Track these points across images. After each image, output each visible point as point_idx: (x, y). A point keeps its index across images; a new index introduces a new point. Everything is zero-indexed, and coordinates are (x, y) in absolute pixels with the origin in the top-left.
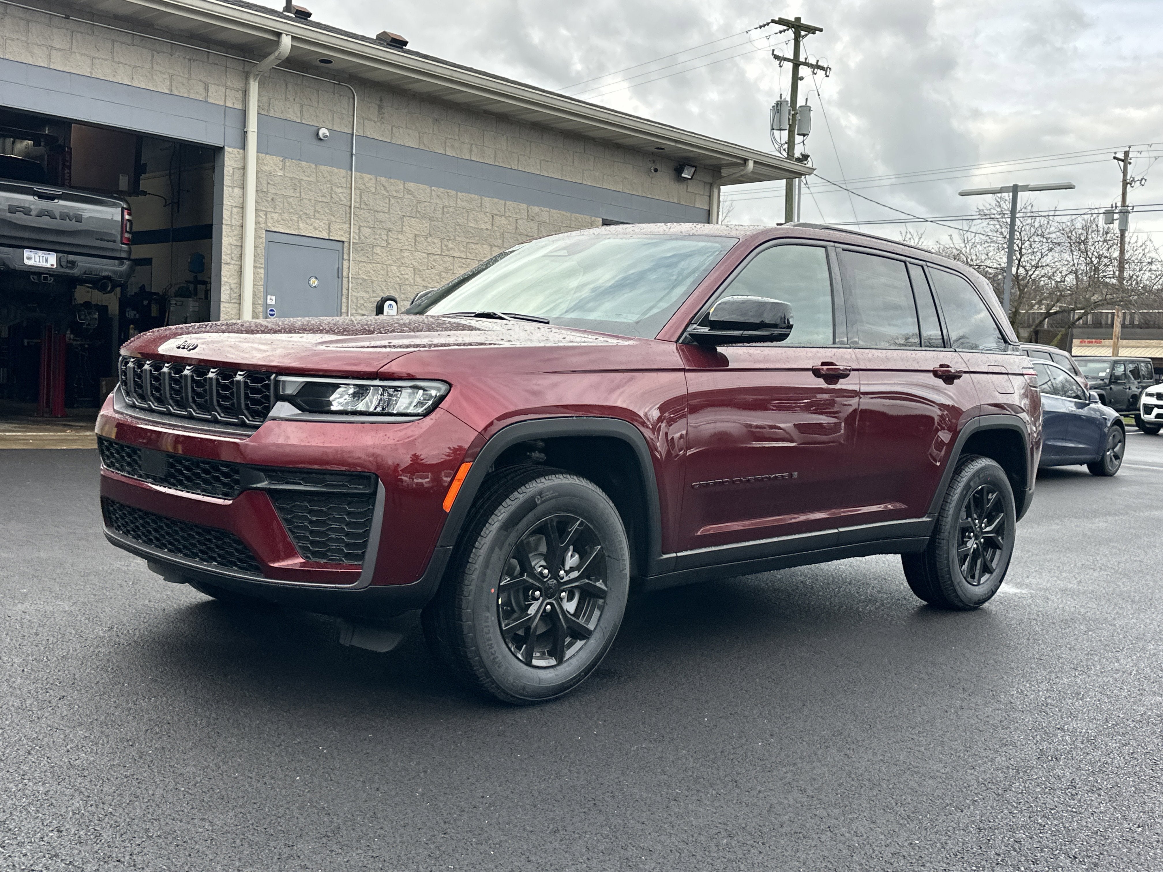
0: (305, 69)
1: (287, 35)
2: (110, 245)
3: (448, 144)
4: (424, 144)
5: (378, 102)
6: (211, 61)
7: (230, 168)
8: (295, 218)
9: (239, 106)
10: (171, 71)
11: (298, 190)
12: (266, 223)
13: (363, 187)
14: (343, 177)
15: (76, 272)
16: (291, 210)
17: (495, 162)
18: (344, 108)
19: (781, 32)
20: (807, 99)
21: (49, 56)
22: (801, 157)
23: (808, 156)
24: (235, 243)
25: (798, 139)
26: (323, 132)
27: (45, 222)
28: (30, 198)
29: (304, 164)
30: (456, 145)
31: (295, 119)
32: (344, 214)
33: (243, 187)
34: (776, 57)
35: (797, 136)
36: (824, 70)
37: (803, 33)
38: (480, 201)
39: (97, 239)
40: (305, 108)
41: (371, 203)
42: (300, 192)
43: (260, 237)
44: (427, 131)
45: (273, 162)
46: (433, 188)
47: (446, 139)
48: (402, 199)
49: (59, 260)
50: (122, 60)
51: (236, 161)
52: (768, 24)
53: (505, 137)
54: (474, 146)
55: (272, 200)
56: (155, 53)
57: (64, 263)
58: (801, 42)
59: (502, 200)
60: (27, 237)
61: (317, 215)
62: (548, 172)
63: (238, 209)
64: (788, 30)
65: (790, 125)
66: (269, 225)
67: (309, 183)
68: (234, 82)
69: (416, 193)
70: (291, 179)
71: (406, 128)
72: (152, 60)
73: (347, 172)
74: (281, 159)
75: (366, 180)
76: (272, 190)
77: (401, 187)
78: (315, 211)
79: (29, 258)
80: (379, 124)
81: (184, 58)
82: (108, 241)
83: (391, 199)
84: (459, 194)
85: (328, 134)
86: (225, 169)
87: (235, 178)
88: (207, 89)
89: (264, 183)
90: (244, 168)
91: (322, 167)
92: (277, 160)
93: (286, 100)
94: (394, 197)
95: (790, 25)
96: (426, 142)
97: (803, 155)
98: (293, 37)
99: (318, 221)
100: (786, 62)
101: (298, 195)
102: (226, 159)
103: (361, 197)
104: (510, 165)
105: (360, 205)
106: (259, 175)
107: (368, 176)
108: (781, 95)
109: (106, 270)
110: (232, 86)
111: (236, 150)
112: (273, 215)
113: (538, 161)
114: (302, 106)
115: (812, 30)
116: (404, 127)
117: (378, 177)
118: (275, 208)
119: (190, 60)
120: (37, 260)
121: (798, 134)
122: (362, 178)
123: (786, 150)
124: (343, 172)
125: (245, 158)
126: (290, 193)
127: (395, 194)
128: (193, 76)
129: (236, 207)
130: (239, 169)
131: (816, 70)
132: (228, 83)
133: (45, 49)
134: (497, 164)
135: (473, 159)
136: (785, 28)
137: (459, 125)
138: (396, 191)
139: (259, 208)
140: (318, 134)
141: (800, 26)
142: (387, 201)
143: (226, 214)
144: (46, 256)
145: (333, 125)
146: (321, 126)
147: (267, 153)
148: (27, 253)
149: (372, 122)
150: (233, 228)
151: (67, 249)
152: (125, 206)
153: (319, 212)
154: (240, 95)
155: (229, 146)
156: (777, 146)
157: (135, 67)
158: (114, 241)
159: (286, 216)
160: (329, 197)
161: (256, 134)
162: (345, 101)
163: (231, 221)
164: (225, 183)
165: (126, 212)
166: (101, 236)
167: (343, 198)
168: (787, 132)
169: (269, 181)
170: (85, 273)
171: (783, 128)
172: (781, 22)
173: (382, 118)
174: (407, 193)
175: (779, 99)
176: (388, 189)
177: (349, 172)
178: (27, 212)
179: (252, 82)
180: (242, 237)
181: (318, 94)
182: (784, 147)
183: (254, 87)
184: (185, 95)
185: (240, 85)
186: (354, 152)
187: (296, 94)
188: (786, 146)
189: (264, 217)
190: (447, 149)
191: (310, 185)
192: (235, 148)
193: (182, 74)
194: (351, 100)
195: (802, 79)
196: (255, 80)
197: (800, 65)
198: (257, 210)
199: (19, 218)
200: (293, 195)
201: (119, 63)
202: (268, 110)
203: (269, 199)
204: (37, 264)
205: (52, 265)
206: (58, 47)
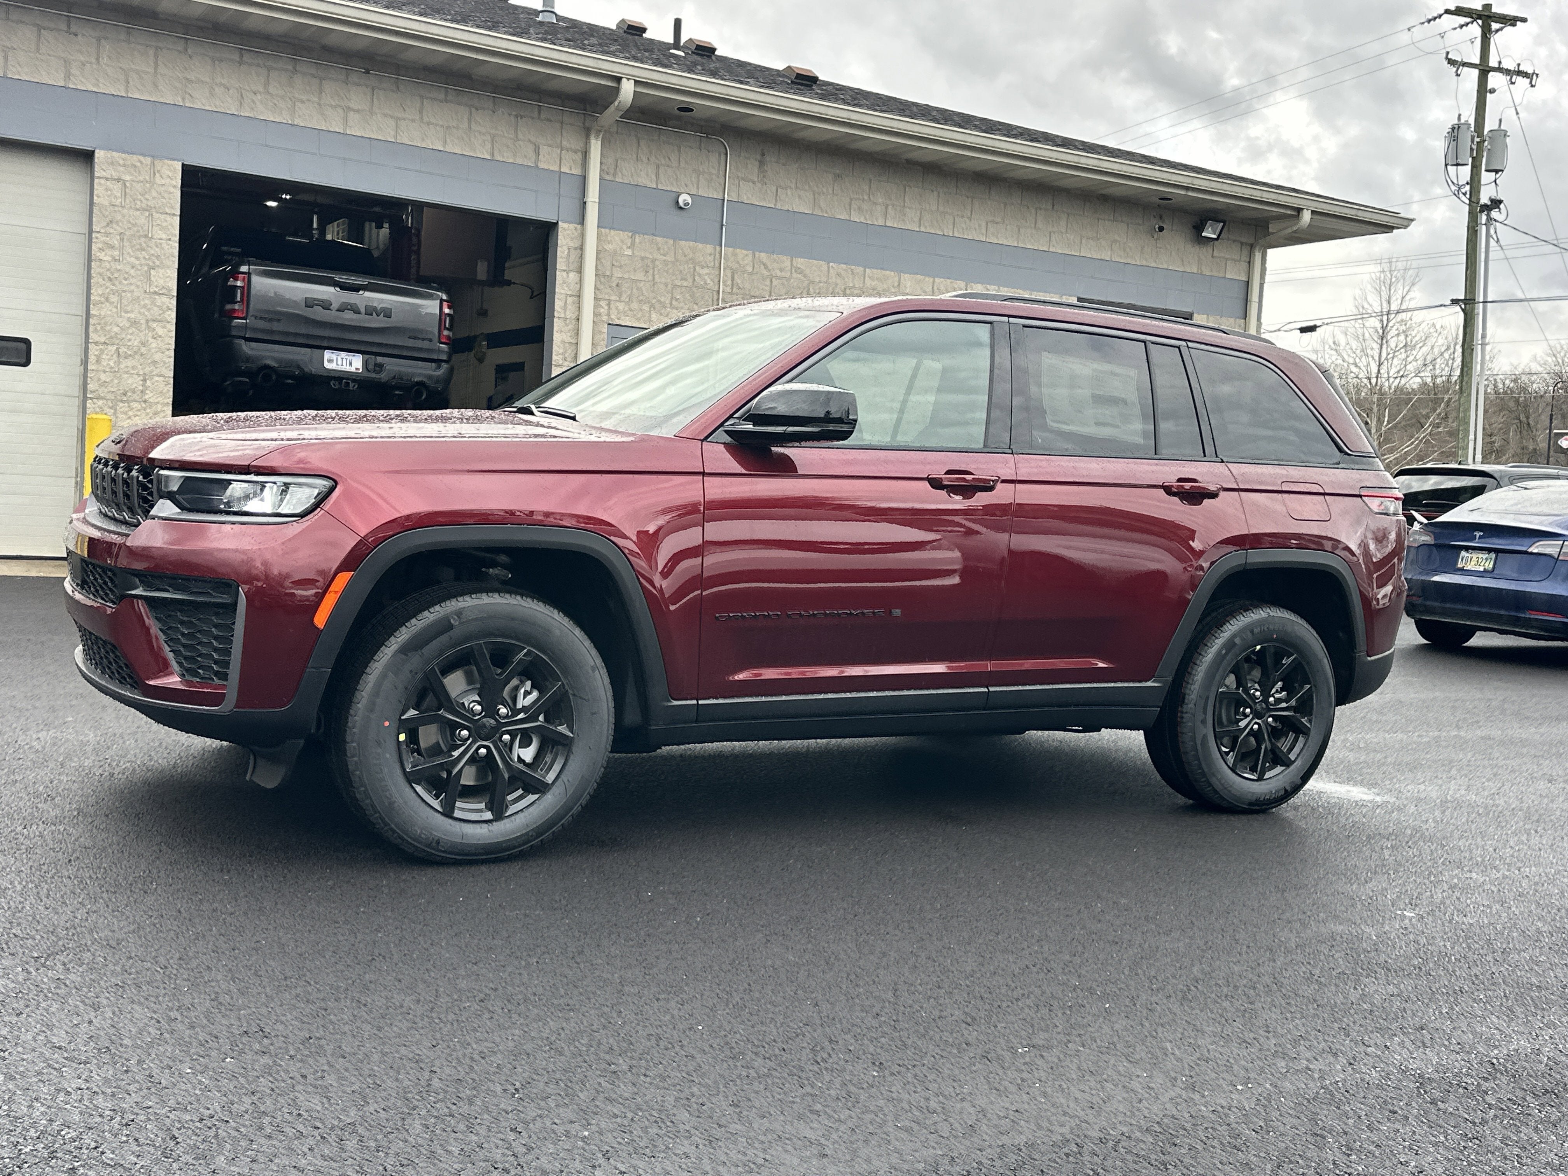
0: (663, 121)
1: (628, 79)
2: (425, 345)
3: (854, 206)
4: (820, 207)
5: (759, 157)
6: (543, 116)
7: (565, 248)
8: (646, 307)
9: (577, 171)
10: (493, 131)
11: (651, 271)
12: (609, 315)
13: (737, 265)
14: (710, 255)
15: (383, 376)
16: (641, 298)
17: (920, 227)
18: (713, 167)
19: (1461, 26)
20: (1500, 121)
21: (346, 121)
22: (1489, 203)
23: (1501, 202)
24: (569, 340)
25: (1486, 177)
26: (684, 199)
27: (348, 317)
28: (331, 289)
29: (659, 239)
30: (865, 206)
31: (649, 184)
32: (710, 300)
33: (580, 271)
34: (1451, 62)
35: (1484, 173)
36: (1528, 78)
37: (1495, 26)
38: (897, 279)
39: (409, 338)
40: (662, 169)
41: (747, 286)
42: (654, 275)
43: (601, 332)
44: (825, 190)
45: (618, 239)
46: (831, 264)
47: (851, 199)
48: (788, 279)
49: (366, 364)
50: (433, 120)
51: (572, 239)
52: (1440, 16)
53: (935, 193)
54: (890, 208)
55: (617, 285)
56: (473, 110)
57: (371, 367)
58: (1492, 39)
59: (930, 276)
60: (327, 335)
61: (674, 303)
62: (997, 237)
63: (574, 298)
64: (1472, 23)
65: (1473, 158)
66: (613, 317)
67: (666, 263)
68: (572, 141)
69: (807, 271)
70: (643, 259)
71: (797, 188)
72: (470, 120)
73: (715, 249)
74: (630, 234)
75: (741, 256)
76: (618, 274)
77: (788, 263)
78: (672, 298)
79: (330, 361)
80: (759, 185)
81: (510, 115)
82: (423, 339)
83: (774, 280)
84: (868, 270)
85: (690, 202)
86: (559, 249)
87: (571, 261)
88: (537, 152)
89: (607, 264)
90: (581, 248)
91: (683, 243)
92: (625, 235)
93: (637, 160)
94: (777, 277)
95: (1474, 16)
96: (822, 204)
97: (1492, 200)
98: (636, 81)
99: (675, 311)
100: (1465, 69)
101: (650, 278)
102: (559, 237)
103: (733, 279)
104: (943, 231)
105: (732, 288)
106: (601, 256)
107: (744, 252)
108: (1460, 115)
109: (420, 375)
110: (568, 145)
111: (572, 226)
112: (618, 304)
113: (984, 224)
114: (658, 167)
115: (1511, 21)
116: (793, 186)
117: (757, 254)
118: (620, 296)
119: (516, 116)
120: (340, 362)
121: (1486, 171)
122: (734, 254)
123: (1468, 193)
124: (709, 248)
125: (583, 236)
126: (640, 276)
127: (779, 274)
128: (520, 136)
129: (571, 296)
130: (576, 249)
131: (1514, 77)
132: (565, 143)
133: (340, 111)
134: (923, 229)
135: (888, 224)
136: (1468, 20)
137: (870, 180)
138: (781, 270)
139: (600, 296)
140: (678, 202)
141: (1489, 17)
142: (768, 283)
143: (558, 305)
144: (350, 358)
145: (698, 188)
146: (683, 191)
147: (610, 228)
148: (328, 354)
149: (751, 184)
150: (568, 321)
151: (374, 350)
152: (444, 297)
153: (677, 300)
154: (578, 157)
155: (564, 222)
156: (1453, 188)
157: (448, 127)
158: (430, 340)
159: (635, 305)
160: (691, 280)
161: (597, 205)
162: (714, 158)
163: (565, 313)
164: (558, 267)
165: (445, 304)
166: (415, 334)
167: (708, 281)
168: (1469, 168)
169: (614, 263)
170: (394, 377)
171: (1461, 162)
172: (1459, 11)
173: (764, 176)
174: (796, 271)
175: (1456, 122)
176: (770, 268)
177: (718, 248)
178: (326, 305)
179: (593, 141)
180: (577, 333)
181: (679, 151)
182: (1463, 191)
183: (596, 146)
184: (511, 160)
185: (579, 145)
186: (724, 223)
187: (651, 153)
188: (1468, 188)
189: (606, 308)
190: (852, 212)
191: (667, 265)
192: (570, 222)
193: (506, 135)
194: (723, 157)
195: (1492, 91)
196: (597, 138)
197: (1489, 72)
198: (596, 299)
199: (318, 314)
200: (643, 278)
201: (429, 124)
202: (615, 175)
203: (614, 285)
204: (339, 368)
205: (357, 369)
206: (356, 107)
